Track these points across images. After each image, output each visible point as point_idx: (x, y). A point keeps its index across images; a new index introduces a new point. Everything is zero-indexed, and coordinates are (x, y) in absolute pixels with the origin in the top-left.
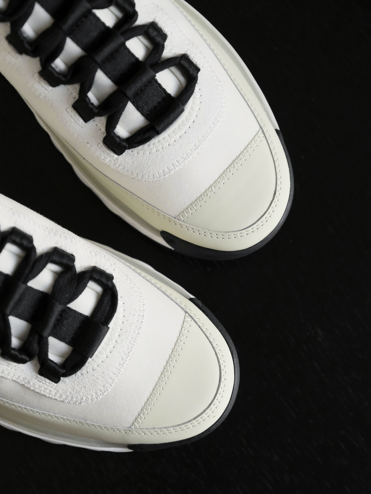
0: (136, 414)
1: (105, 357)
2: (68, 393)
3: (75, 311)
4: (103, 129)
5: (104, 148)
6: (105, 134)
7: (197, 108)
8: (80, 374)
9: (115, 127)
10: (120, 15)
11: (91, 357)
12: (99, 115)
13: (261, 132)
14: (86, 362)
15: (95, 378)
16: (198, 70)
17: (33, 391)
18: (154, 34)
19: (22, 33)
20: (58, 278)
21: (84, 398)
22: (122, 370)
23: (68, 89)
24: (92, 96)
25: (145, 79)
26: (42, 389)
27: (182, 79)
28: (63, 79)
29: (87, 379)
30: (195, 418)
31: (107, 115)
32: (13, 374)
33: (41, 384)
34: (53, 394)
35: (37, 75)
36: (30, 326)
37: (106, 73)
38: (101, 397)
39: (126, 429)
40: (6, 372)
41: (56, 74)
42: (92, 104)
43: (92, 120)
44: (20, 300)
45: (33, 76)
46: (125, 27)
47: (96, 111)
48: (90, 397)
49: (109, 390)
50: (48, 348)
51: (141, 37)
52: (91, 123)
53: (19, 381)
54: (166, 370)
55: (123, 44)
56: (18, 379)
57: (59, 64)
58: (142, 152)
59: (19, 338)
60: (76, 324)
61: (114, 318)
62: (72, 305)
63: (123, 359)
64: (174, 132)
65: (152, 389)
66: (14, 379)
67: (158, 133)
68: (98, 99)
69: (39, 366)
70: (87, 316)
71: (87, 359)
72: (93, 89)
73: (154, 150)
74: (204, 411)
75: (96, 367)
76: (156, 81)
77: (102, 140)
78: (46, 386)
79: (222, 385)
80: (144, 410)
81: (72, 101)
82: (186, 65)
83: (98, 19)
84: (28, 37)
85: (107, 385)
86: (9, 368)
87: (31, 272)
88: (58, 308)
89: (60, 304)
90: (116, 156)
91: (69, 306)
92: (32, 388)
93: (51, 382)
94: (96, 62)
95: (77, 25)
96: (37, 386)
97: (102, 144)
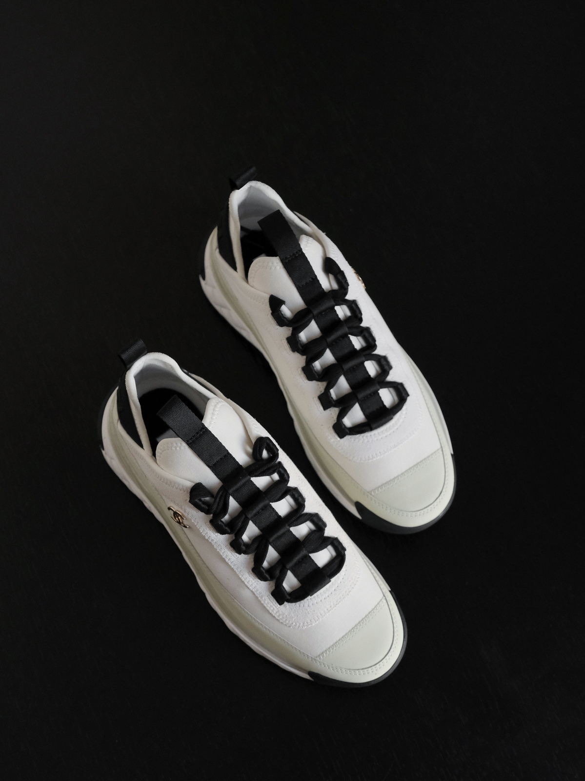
0: (324, 649)
1: (320, 600)
2: (285, 615)
3: (313, 560)
4: (335, 418)
5: (332, 431)
6: (336, 421)
7: (401, 420)
8: (298, 605)
9: (344, 418)
10: (364, 344)
11: (311, 596)
12: (335, 406)
13: (440, 450)
14: (306, 597)
15: (307, 612)
16: (408, 395)
17: (262, 604)
18: (384, 363)
19: (298, 337)
20: (311, 533)
21: (294, 624)
22: (327, 614)
23: (318, 385)
24: (333, 393)
25: (372, 390)
26: (269, 605)
27: (396, 398)
28: (317, 377)
29: (301, 611)
30: (363, 669)
31: (341, 408)
32: (254, 586)
33: (270, 602)
34: (275, 612)
35: (300, 370)
36: (280, 557)
37: (347, 380)
38: (306, 627)
39: (313, 657)
40: (250, 583)
41: (314, 372)
42: (332, 398)
43: (329, 409)
44: (280, 537)
45: (298, 369)
46: (367, 352)
47: (334, 403)
48: (298, 624)
49: (313, 624)
50: (285, 577)
51: (373, 362)
52: (328, 411)
53: (256, 593)
54: (356, 628)
55: (363, 363)
56: (256, 591)
57: (317, 365)
58: (357, 441)
59: (269, 563)
60: (310, 570)
61: (336, 576)
62: (313, 556)
63: (331, 607)
64: (382, 432)
65: (342, 636)
66: (253, 590)
67: (371, 429)
68: (336, 396)
69: (274, 588)
70: (319, 567)
71: (308, 596)
72: (335, 387)
73: (366, 440)
74: (371, 667)
75: (311, 604)
76: (378, 394)
77: (332, 425)
78: (272, 605)
79: (390, 654)
80: (331, 649)
81: (319, 393)
82: (402, 390)
83: (351, 342)
84: (302, 341)
85: (313, 620)
86: (254, 581)
87: (296, 520)
88: (304, 552)
89: (306, 550)
90: (339, 439)
91: (310, 555)
92: (262, 602)
93: (277, 603)
94: (343, 369)
95: (336, 341)
96: (266, 602)
97: (331, 428)
